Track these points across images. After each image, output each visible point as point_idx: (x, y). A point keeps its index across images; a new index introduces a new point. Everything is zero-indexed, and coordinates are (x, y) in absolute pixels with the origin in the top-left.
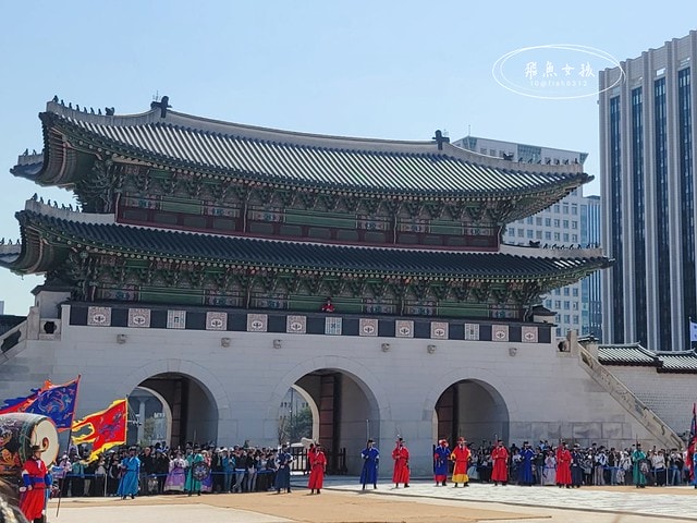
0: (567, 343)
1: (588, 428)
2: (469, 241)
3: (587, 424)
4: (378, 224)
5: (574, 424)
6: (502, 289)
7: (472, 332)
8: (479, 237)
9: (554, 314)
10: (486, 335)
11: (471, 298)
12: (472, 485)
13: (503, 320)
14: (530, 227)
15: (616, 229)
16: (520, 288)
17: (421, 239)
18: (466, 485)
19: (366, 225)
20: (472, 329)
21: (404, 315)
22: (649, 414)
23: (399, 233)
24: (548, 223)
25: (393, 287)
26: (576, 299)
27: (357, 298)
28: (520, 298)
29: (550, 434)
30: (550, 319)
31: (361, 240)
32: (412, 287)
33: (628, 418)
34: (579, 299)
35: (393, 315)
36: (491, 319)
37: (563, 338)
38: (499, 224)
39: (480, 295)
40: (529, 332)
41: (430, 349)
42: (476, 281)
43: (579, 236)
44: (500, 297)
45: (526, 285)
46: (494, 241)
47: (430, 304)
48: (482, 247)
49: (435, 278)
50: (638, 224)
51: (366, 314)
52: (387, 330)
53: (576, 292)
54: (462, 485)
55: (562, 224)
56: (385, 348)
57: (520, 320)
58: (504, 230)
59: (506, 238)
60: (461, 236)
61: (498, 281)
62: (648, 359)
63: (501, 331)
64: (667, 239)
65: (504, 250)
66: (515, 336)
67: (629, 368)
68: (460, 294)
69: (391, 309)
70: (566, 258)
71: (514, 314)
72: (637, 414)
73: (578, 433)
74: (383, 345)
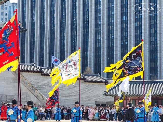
1: (13, 97)
3: (12, 95)
5: (7, 95)
22: (38, 92)
33: (29, 93)
50: (33, 15)
62: (38, 70)
64: (44, 22)
67: (30, 73)
72: (33, 92)
73: (9, 99)
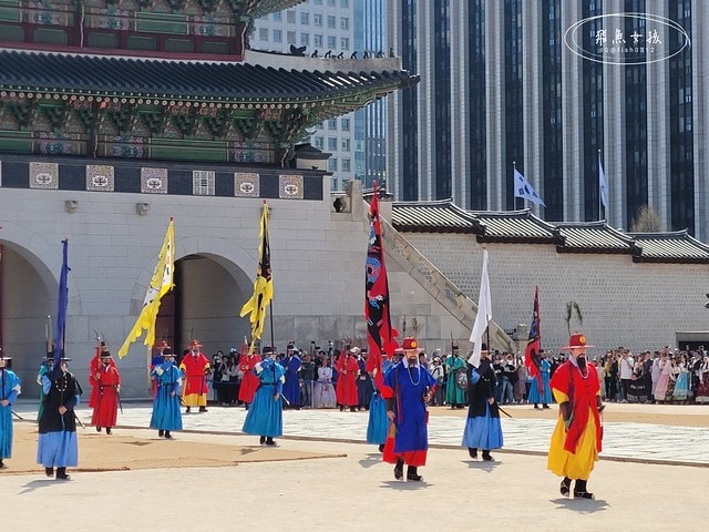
0: (347, 200)
2: (198, 44)
4: (54, 15)
6: (249, 119)
7: (204, 183)
8: (212, 38)
9: (326, 156)
10: (225, 188)
11: (201, 131)
12: (211, 409)
13: (250, 165)
14: (278, 25)
15: (407, 29)
16: (277, 117)
17: (122, 40)
18: (202, 409)
19: (36, 17)
20: (203, 178)
21: (99, 157)
22: (466, 303)
23: (88, 30)
24: (305, 19)
25: (81, 115)
26: (347, 135)
27: (25, 131)
28: (277, 132)
29: (322, 334)
30: (322, 165)
31: (28, 40)
32: (110, 115)
33: (436, 309)
34: (351, 134)
35: (81, 156)
36: (232, 163)
37: (341, 193)
38: (243, 18)
39: (216, 127)
40: (291, 184)
41: (140, 209)
42: (210, 106)
43: (351, 40)
44: (246, 130)
45: (286, 113)
46: (236, 45)
47: (139, 140)
48: (218, 54)
49: (147, 101)
50: (440, 22)
51: (38, 154)
52: (72, 179)
53: (346, 126)
54: (197, 409)
55: (325, 20)
56: (70, 207)
57: (276, 165)
58: (251, 28)
59: (255, 41)
60: (186, 37)
61: (241, 106)
63: (247, 182)
64: (482, 46)
65: (250, 59)
66: (269, 190)
68: (184, 125)
69: (79, 148)
70: (346, 72)
71: (268, 156)
72: (448, 303)
73: (363, 331)
74: (67, 202)
